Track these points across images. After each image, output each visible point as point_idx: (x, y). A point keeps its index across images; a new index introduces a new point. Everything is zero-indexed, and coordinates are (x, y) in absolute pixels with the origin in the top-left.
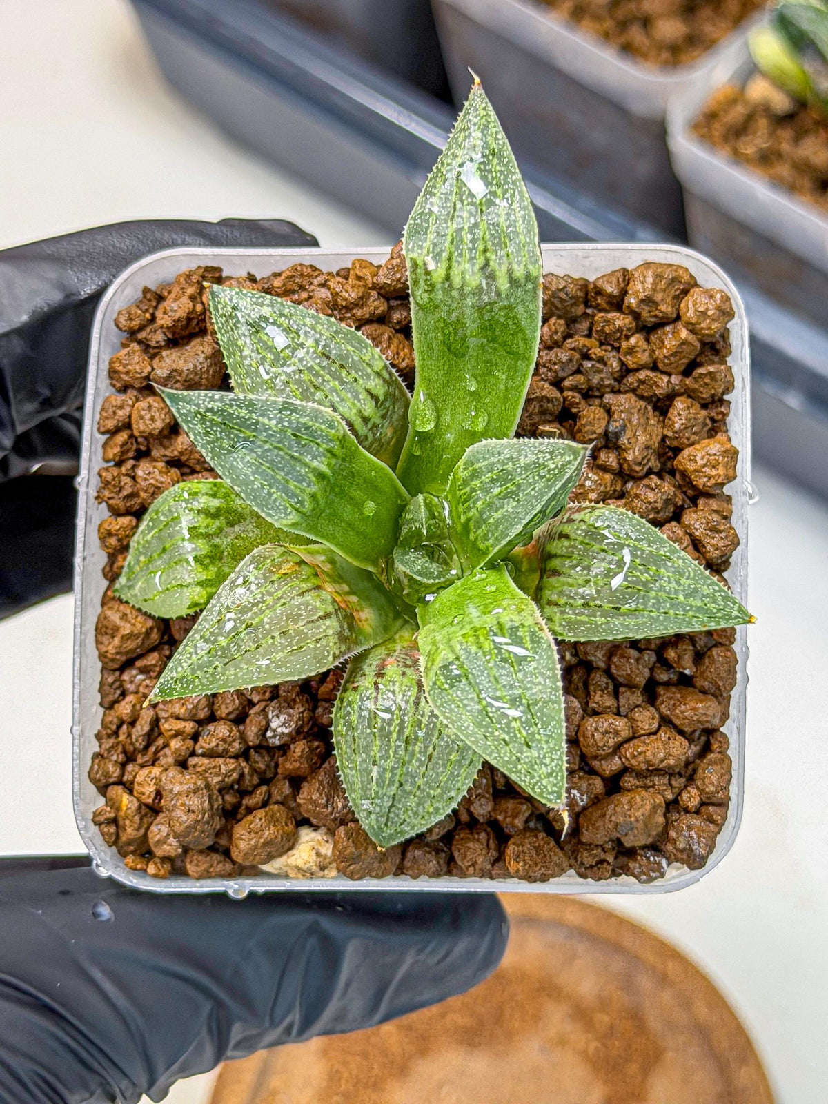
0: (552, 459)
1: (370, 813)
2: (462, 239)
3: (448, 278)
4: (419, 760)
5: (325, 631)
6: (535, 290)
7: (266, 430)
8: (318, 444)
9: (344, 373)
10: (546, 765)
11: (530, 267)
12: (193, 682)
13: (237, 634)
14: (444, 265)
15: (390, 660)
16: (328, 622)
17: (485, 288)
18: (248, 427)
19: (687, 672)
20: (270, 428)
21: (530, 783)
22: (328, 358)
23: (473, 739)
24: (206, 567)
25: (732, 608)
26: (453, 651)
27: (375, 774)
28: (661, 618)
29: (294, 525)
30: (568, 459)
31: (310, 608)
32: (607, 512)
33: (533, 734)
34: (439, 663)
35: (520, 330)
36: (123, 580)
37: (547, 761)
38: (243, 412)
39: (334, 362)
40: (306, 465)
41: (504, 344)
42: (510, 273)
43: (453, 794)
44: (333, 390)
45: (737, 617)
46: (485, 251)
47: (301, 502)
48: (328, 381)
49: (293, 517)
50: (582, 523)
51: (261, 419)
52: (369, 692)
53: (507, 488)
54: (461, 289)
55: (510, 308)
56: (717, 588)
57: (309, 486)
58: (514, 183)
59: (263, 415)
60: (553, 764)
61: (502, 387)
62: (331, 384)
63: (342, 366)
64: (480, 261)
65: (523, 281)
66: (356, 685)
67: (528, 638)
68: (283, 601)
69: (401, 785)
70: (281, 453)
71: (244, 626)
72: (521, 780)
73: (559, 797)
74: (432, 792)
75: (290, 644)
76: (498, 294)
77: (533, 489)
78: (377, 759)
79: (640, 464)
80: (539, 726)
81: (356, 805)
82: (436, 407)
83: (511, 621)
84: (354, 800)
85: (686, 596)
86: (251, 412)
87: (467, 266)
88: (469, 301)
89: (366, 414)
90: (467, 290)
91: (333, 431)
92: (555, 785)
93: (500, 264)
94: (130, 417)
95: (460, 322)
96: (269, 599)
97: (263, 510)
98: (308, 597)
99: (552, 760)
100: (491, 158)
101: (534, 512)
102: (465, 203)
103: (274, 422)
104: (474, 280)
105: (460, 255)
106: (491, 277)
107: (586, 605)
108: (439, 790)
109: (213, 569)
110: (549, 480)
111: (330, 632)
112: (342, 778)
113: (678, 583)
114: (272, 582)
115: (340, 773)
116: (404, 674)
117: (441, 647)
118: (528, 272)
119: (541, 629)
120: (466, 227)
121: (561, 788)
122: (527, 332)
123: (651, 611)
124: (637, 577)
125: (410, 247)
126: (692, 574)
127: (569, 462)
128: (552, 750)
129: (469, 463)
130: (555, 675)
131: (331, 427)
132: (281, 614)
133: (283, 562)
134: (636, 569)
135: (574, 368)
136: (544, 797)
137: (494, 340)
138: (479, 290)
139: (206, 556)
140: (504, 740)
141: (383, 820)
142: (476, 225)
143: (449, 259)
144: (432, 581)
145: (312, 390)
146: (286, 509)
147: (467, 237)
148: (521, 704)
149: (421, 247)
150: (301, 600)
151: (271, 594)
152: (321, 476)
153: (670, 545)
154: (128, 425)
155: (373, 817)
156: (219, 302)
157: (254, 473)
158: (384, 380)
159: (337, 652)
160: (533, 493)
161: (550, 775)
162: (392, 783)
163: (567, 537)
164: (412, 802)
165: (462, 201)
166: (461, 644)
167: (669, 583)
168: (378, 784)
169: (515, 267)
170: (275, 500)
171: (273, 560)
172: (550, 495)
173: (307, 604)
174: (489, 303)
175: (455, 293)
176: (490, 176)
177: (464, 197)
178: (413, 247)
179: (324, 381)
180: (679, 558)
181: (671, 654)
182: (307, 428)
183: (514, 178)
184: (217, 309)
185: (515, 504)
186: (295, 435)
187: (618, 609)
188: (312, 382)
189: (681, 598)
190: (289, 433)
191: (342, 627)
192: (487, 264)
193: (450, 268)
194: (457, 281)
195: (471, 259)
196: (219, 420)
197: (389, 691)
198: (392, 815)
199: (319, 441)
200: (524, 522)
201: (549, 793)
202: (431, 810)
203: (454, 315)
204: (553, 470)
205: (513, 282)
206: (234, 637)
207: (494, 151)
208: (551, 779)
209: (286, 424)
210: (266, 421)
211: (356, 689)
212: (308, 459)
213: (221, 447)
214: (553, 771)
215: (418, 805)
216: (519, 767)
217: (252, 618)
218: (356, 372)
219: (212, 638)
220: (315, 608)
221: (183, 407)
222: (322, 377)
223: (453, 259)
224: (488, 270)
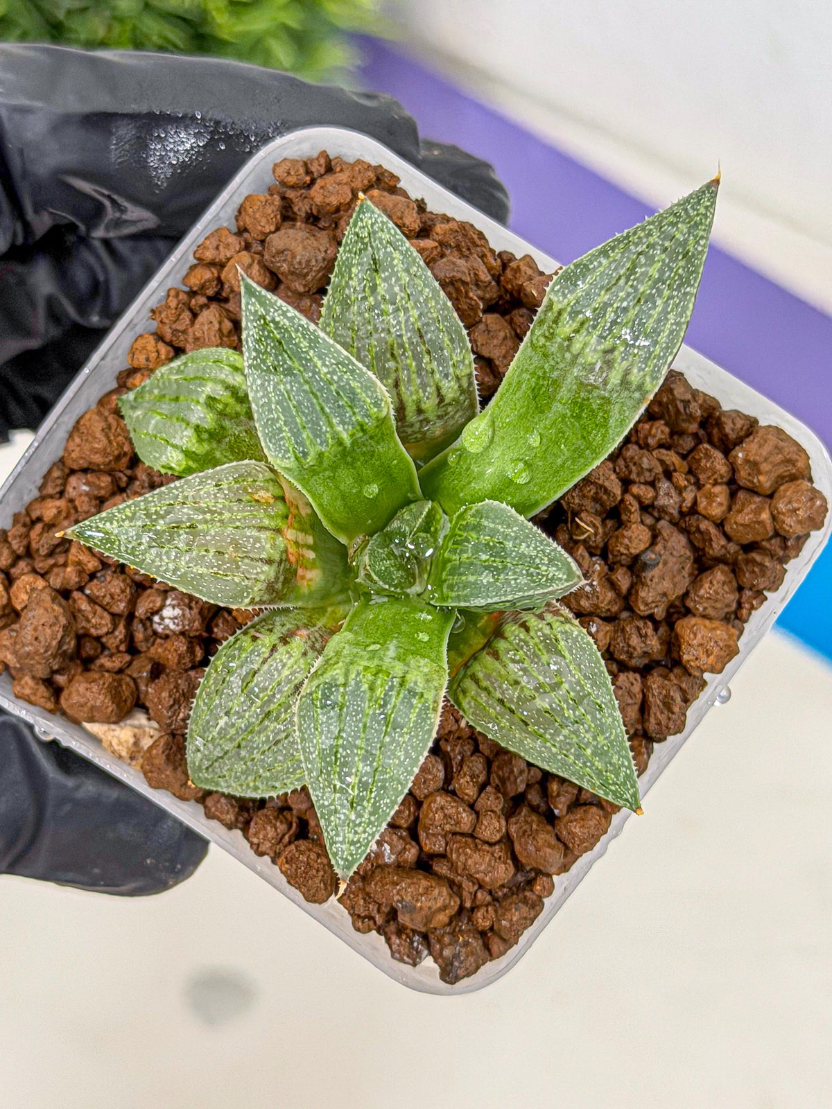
0: (547, 565)
1: (199, 750)
2: (604, 315)
3: (570, 339)
4: (268, 737)
5: (257, 573)
6: (640, 402)
7: (315, 373)
8: (354, 413)
9: (426, 359)
10: (356, 833)
11: (648, 379)
12: (114, 543)
13: (177, 527)
14: (575, 325)
15: (304, 632)
16: (266, 568)
17: (597, 369)
18: (300, 359)
19: (556, 812)
20: (319, 373)
21: (332, 838)
22: (421, 336)
23: (309, 766)
24: (200, 440)
25: (628, 790)
26: (346, 675)
27: (222, 723)
28: (559, 757)
29: (289, 470)
30: (560, 576)
31: (258, 545)
32: (576, 633)
33: (363, 799)
34: (327, 678)
35: (605, 424)
36: (131, 396)
37: (360, 829)
38: (304, 344)
39: (424, 343)
40: (330, 425)
41: (584, 428)
42: (627, 372)
43: (277, 784)
44: (408, 368)
45: (627, 800)
46: (619, 339)
47: (305, 454)
48: (407, 358)
49: (291, 463)
50: (548, 627)
51: (315, 359)
52: (264, 649)
53: (494, 561)
54: (576, 357)
55: (607, 401)
56: (626, 763)
57: (321, 444)
58: (686, 294)
59: (320, 358)
60: (363, 836)
61: (559, 461)
62: (408, 361)
63: (429, 353)
64: (607, 344)
65: (634, 387)
66: (258, 635)
67: (417, 710)
68: (238, 524)
69: (239, 747)
70: (315, 401)
71: (188, 524)
72: (326, 830)
73: (348, 868)
74: (261, 771)
75: (219, 567)
76: (605, 383)
77: (515, 579)
78: (233, 711)
79: (647, 605)
80: (373, 795)
81: (192, 737)
82: (493, 437)
83: (416, 683)
84: (192, 730)
85: (594, 754)
86: (310, 347)
87: (594, 340)
88: (575, 372)
89: (424, 406)
90: (581, 360)
91: (376, 410)
92: (352, 855)
93: (623, 359)
94: (229, 259)
95: (556, 384)
96: (227, 515)
97: (265, 440)
98: (264, 535)
99: (365, 832)
100: (680, 257)
101: (503, 599)
102: (630, 283)
103: (325, 370)
104: (591, 357)
105: (594, 327)
106: (609, 364)
107: (501, 701)
108: (268, 774)
109: (206, 447)
110: (534, 582)
111: (262, 577)
112: (193, 705)
113: (595, 738)
114: (240, 501)
115: (194, 700)
116: (305, 654)
117: (341, 664)
118: (643, 384)
119: (435, 710)
120: (615, 306)
121: (357, 860)
122: (610, 431)
123: (554, 746)
124: (562, 709)
125: (555, 289)
126: (612, 737)
127: (560, 579)
128: (370, 823)
129: (478, 514)
130: (417, 759)
131: (376, 404)
132: (228, 536)
133: (262, 488)
134: (566, 701)
135: (649, 479)
136: (335, 858)
137: (579, 417)
138: (590, 368)
139: (206, 431)
140: (335, 786)
141: (206, 763)
142: (625, 310)
143: (582, 324)
144: (387, 587)
145: (389, 356)
146: (287, 451)
147: (610, 316)
148: (371, 765)
149: (565, 296)
150: (255, 533)
151: (230, 510)
152: (340, 443)
153: (611, 700)
154: (222, 266)
155: (199, 755)
156: (362, 220)
157: (277, 403)
158: (460, 386)
159: (257, 599)
160: (513, 582)
161: (352, 843)
162: (232, 739)
163: (527, 630)
164: (239, 767)
165: (628, 280)
166: (358, 674)
167: (587, 732)
168: (219, 733)
169: (635, 371)
170: (283, 438)
171: (255, 481)
172: (526, 594)
173: (257, 540)
174: (591, 385)
175: (568, 355)
176: (667, 274)
177: (632, 277)
178: (558, 291)
179: (403, 354)
180: (611, 715)
181: (554, 787)
182: (354, 393)
183: (688, 289)
184: (355, 225)
185: (492, 580)
186: (338, 393)
187: (527, 724)
188: (392, 349)
189: (589, 751)
190: (333, 388)
191: (277, 578)
192: (612, 350)
193: (577, 331)
194: (576, 347)
195: (601, 337)
196: (278, 336)
197: (281, 661)
198: (216, 764)
199: (356, 410)
200: (490, 601)
201: (342, 858)
202: (252, 784)
203: (556, 373)
204: (543, 576)
205: (625, 383)
206: (174, 527)
207: (688, 253)
208: (352, 848)
209: (335, 378)
210: (319, 364)
211: (254, 639)
212: (335, 421)
213: (263, 361)
214: (358, 841)
215: (243, 773)
216: (332, 818)
217: (199, 522)
218: (438, 366)
219: (154, 517)
220: (263, 548)
221: (253, 304)
222: (405, 350)
223: (586, 326)
224: (609, 357)
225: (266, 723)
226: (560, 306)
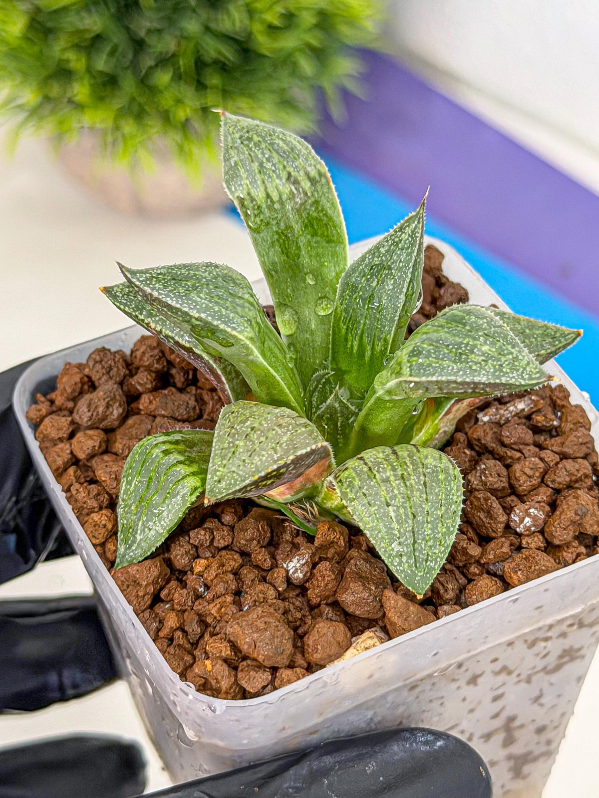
2: (265, 168)
3: (268, 196)
6: (327, 182)
11: (317, 166)
14: (262, 188)
17: (295, 192)
27: (392, 514)
42: (307, 175)
46: (284, 167)
54: (280, 200)
55: (316, 202)
64: (284, 175)
65: (318, 178)
76: (305, 193)
87: (278, 181)
88: (289, 207)
90: (284, 197)
93: (298, 172)
95: (288, 228)
104: (286, 189)
105: (270, 177)
106: (296, 182)
118: (318, 170)
125: (233, 190)
138: (292, 196)
142: (270, 156)
143: (264, 182)
147: (269, 164)
169: (309, 169)
174: (301, 204)
175: (276, 206)
178: (235, 188)
192: (289, 174)
193: (266, 188)
194: (275, 196)
195: (279, 177)
203: (281, 224)
205: (312, 181)
223: (266, 182)
224: (292, 179)
225: (408, 484)
226: (245, 192)
